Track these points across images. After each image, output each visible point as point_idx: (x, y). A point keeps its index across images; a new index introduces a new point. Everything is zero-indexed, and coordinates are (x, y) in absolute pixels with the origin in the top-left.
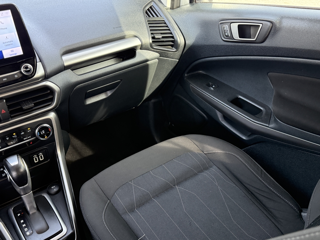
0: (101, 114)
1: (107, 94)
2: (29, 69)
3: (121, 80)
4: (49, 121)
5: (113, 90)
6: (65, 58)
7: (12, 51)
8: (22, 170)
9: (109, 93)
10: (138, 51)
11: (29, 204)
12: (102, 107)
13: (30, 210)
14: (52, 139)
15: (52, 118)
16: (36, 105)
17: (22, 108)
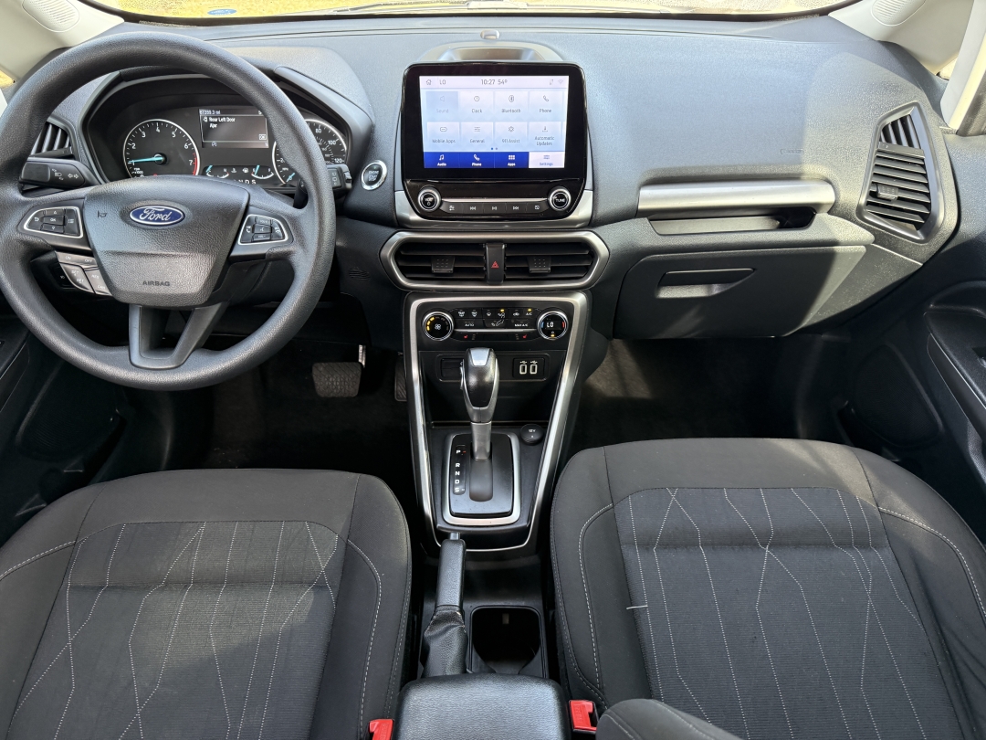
0: (685, 326)
1: (709, 290)
2: (563, 200)
3: (754, 269)
4: (568, 308)
5: (728, 285)
6: (645, 192)
7: (546, 157)
8: (487, 379)
9: (716, 289)
10: (821, 216)
11: (479, 440)
12: (692, 313)
13: (478, 450)
14: (563, 344)
15: (576, 303)
16: (554, 270)
17: (528, 268)
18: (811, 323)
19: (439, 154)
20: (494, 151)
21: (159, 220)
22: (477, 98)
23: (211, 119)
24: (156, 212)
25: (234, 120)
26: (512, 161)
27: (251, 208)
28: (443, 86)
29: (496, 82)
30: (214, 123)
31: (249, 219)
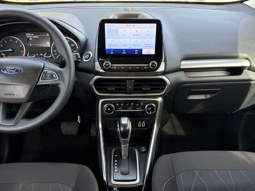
0: (197, 109)
1: (206, 96)
2: (154, 65)
3: (222, 89)
4: (156, 103)
5: (213, 95)
6: (183, 62)
7: (149, 51)
8: (127, 128)
9: (209, 96)
10: (245, 71)
11: (124, 151)
12: (200, 104)
14: (154, 116)
15: (159, 101)
16: (151, 89)
17: (142, 89)
18: (242, 108)
19: (111, 49)
20: (130, 48)
21: (12, 72)
22: (125, 31)
23: (30, 37)
24: (11, 69)
25: (38, 37)
26: (136, 52)
27: (45, 68)
28: (113, 27)
29: (131, 26)
30: (31, 38)
31: (44, 72)
